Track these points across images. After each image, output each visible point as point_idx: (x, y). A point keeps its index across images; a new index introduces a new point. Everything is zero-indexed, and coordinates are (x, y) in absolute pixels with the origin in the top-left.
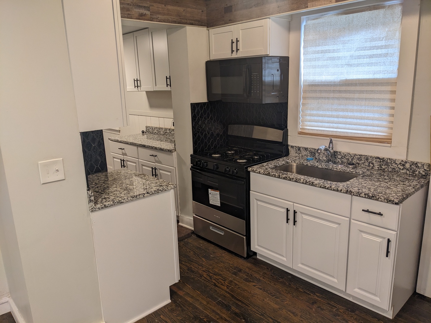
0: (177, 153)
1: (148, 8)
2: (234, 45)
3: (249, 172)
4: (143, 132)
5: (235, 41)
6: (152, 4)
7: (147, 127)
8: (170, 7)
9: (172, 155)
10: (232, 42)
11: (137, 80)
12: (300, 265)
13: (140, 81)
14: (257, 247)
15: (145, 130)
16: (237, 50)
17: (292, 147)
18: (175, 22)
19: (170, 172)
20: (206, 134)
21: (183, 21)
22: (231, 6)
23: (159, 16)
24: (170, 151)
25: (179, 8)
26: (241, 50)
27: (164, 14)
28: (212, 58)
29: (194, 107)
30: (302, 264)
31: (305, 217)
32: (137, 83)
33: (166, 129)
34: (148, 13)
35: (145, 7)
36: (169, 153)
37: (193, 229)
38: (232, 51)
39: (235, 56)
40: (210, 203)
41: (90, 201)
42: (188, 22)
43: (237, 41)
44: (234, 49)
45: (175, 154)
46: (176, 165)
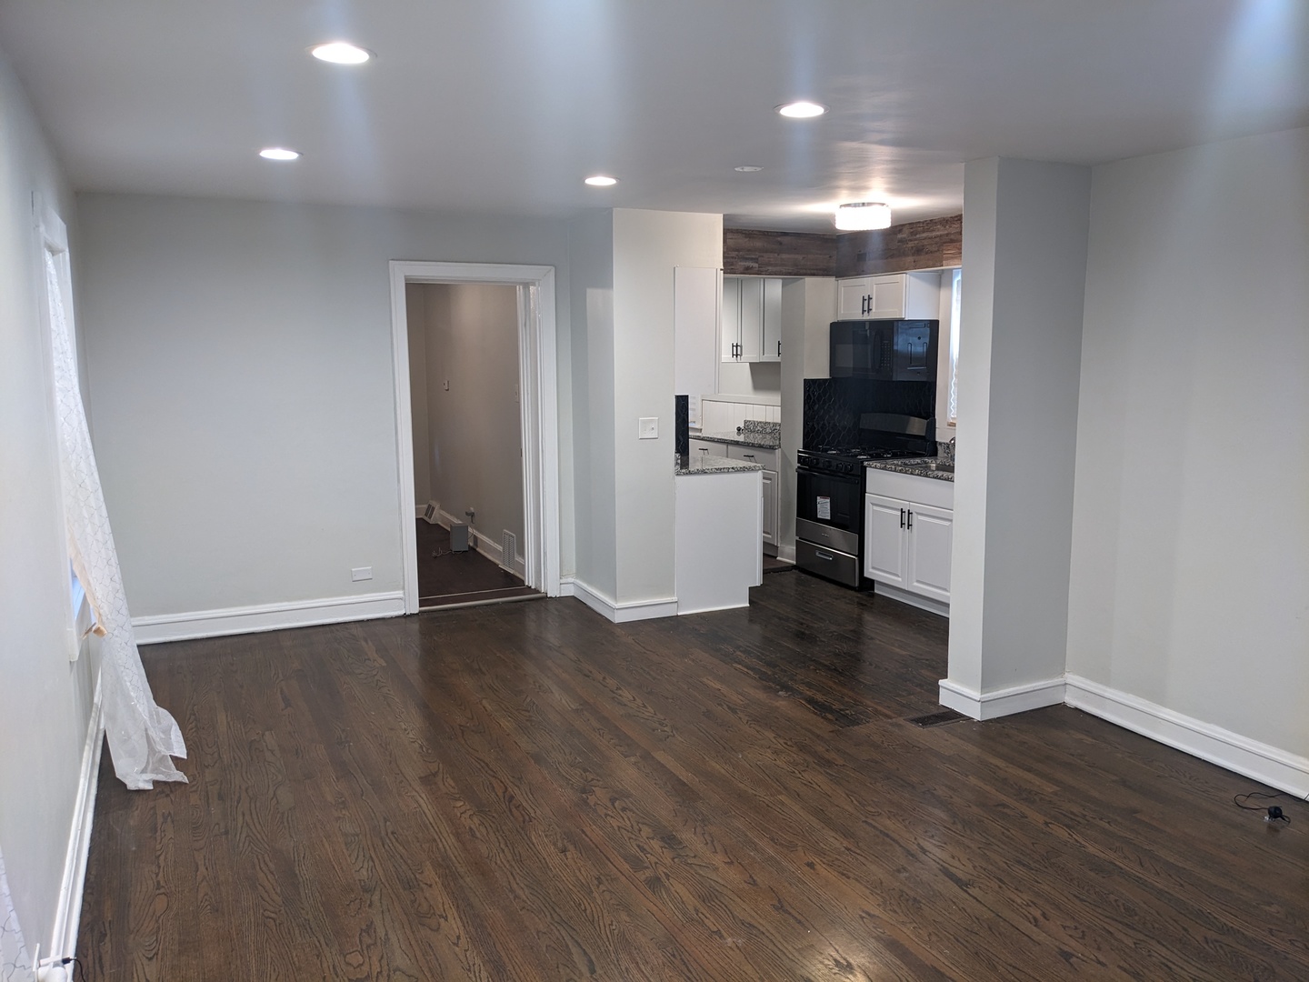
0: (782, 452)
1: (755, 260)
2: (866, 302)
3: (865, 467)
4: (739, 429)
5: (866, 298)
6: (762, 254)
7: (745, 422)
8: (784, 256)
9: (775, 454)
10: (864, 300)
11: (737, 346)
12: (916, 584)
13: (741, 347)
14: (871, 570)
15: (742, 426)
16: (869, 310)
17: (940, 444)
18: (790, 274)
19: (770, 479)
20: (824, 424)
21: (801, 271)
22: (865, 254)
23: (770, 268)
24: (772, 448)
25: (796, 256)
26: (874, 310)
27: (776, 265)
28: (840, 318)
29: (810, 385)
30: (918, 581)
31: (920, 518)
32: (737, 350)
33: (775, 424)
34: (756, 265)
35: (752, 259)
36: (771, 451)
37: (795, 563)
38: (863, 311)
39: (866, 317)
40: (819, 517)
41: (677, 464)
42: (809, 272)
43: (870, 299)
44: (866, 308)
45: (778, 452)
46: (779, 469)
